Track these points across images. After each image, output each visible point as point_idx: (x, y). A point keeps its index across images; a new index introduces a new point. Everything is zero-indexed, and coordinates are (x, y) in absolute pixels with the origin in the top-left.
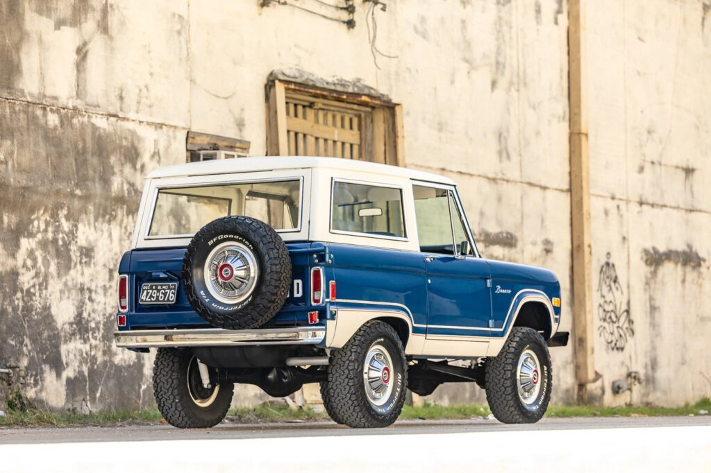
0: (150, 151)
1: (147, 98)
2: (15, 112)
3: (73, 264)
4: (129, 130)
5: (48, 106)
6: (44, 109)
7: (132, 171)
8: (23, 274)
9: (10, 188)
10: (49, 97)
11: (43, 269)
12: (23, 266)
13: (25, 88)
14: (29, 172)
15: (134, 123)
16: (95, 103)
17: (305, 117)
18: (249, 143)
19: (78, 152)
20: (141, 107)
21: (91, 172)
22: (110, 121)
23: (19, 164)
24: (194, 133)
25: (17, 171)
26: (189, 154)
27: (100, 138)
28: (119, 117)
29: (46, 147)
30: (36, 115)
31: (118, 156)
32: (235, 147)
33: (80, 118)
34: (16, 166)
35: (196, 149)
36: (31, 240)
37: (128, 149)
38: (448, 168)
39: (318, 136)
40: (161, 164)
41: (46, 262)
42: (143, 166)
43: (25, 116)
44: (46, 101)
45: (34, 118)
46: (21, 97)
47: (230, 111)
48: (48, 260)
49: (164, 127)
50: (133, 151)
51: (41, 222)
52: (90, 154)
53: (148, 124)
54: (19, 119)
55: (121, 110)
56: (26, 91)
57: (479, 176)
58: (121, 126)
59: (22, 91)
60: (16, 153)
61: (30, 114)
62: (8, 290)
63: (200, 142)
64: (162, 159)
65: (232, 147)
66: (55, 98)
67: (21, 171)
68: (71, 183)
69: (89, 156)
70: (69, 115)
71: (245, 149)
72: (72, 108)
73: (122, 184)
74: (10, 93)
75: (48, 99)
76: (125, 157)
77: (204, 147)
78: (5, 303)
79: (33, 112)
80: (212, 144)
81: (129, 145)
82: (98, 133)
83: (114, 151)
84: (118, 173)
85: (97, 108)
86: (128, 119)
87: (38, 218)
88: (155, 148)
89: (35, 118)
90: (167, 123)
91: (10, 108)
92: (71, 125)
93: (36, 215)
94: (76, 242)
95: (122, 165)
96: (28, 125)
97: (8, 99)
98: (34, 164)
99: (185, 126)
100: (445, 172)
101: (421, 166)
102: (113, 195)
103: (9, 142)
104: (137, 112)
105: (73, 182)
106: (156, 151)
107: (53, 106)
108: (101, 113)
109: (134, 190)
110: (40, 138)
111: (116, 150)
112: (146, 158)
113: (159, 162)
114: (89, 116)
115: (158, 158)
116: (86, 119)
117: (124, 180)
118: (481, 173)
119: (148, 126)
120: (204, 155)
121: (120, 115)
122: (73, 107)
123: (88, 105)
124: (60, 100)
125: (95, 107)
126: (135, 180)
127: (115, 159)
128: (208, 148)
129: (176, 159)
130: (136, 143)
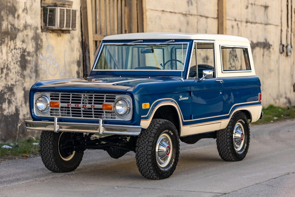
0: (22, 8)
7: (13, 18)
18: (72, 2)
26: (42, 8)
31: (6, 11)
32: (65, 5)
35: (45, 6)
37: (10, 7)
38: (165, 10)
40: (28, 14)
42: (18, 16)
50: (13, 8)
57: (179, 13)
63: (48, 2)
64: (29, 11)
65: (64, 4)
71: (70, 5)
73: (8, 25)
76: (9, 12)
77: (50, 5)
80: (54, 3)
81: (11, 5)
83: (3, 9)
84: (6, 20)
88: (25, 6)
95: (8, 15)
100: (164, 12)
101: (153, 10)
102: (3, 31)
106: (25, 8)
109: (14, 28)
111: (5, 8)
112: (20, 11)
113: (27, 13)
115: (26, 11)
117: (8, 23)
118: (180, 11)
120: (50, 9)
126: (15, 23)
127: (4, 13)
128: (52, 5)
129: (36, 11)
130: (15, 4)
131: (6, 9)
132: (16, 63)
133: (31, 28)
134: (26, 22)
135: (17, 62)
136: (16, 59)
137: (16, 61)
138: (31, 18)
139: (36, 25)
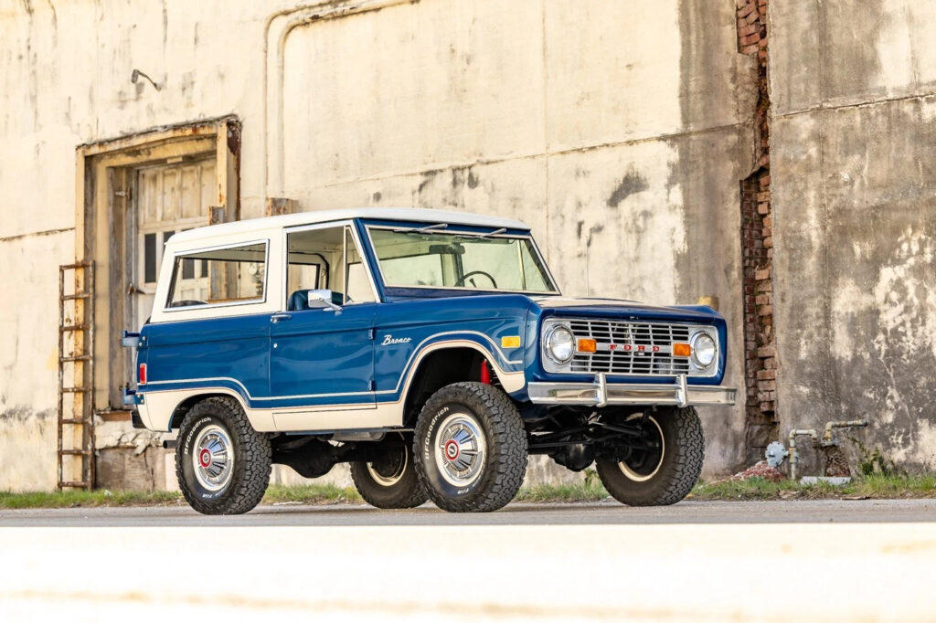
2: (870, 118)
5: (922, 97)
6: (917, 102)
8: (885, 311)
9: (853, 213)
10: (927, 84)
11: (916, 301)
12: (885, 302)
13: (886, 84)
14: (887, 187)
23: (871, 180)
29: (916, 148)
34: (866, 183)
36: (897, 268)
41: (922, 292)
43: (886, 119)
44: (920, 91)
45: (899, 117)
46: (880, 96)
48: (925, 289)
51: (912, 243)
54: (876, 125)
56: (889, 87)
59: (883, 90)
60: (866, 168)
61: (893, 113)
62: (862, 333)
67: (874, 188)
74: (861, 97)
78: (859, 350)
79: (898, 110)
87: (908, 240)
89: (901, 117)
91: (861, 115)
93: (904, 236)
96: (890, 128)
97: (857, 106)
98: (894, 175)
103: (857, 157)
110: (907, 140)
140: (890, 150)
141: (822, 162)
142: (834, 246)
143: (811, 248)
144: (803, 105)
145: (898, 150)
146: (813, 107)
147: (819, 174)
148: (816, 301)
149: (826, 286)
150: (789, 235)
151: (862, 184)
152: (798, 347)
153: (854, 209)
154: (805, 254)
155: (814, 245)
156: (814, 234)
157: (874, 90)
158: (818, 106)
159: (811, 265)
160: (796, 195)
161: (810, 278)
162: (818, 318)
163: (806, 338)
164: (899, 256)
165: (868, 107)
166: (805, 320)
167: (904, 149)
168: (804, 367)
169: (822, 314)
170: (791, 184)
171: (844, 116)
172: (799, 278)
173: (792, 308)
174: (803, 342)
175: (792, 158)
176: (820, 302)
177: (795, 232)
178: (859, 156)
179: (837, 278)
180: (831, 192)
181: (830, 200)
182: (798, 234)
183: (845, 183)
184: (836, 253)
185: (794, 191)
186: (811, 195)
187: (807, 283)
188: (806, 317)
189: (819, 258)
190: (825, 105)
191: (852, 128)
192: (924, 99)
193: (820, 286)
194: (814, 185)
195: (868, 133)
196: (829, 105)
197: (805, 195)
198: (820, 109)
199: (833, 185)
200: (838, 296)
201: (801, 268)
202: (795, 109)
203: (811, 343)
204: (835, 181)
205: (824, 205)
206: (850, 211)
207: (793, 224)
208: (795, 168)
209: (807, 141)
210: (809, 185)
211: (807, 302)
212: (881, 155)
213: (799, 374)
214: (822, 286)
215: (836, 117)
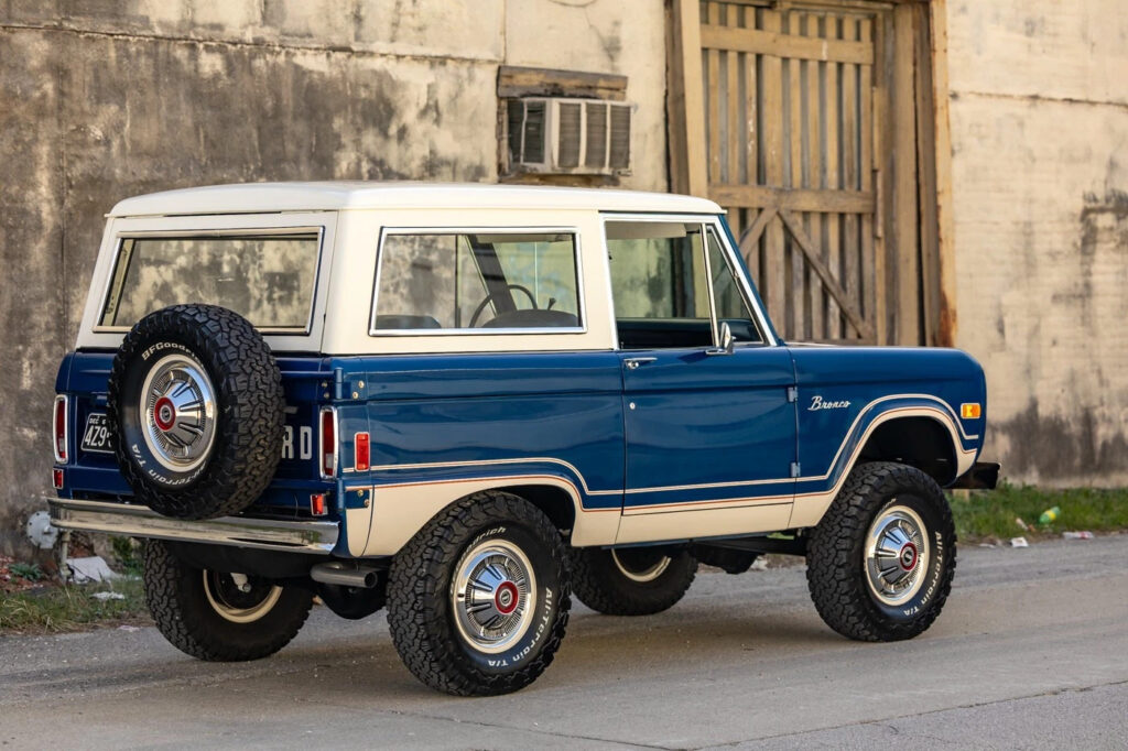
0: (418, 104)
1: (413, 15)
2: (128, 56)
3: (253, 303)
4: (374, 72)
5: (200, 41)
6: (192, 47)
7: (380, 140)
9: (114, 186)
10: (204, 26)
13: (149, 13)
14: (157, 156)
15: (384, 59)
16: (303, 30)
17: (758, 26)
18: (625, 79)
19: (264, 116)
20: (400, 32)
21: (291, 148)
22: (333, 59)
23: (135, 144)
24: (512, 68)
25: (130, 155)
26: (504, 103)
27: (311, 88)
28: (352, 52)
29: (194, 110)
30: (175, 58)
31: (350, 117)
32: (596, 88)
33: (268, 57)
34: (129, 146)
35: (515, 94)
36: (162, 268)
37: (369, 103)
38: (1044, 94)
39: (788, 55)
40: (443, 125)
42: (403, 132)
43: (151, 61)
44: (196, 34)
45: (169, 63)
46: (143, 29)
47: (591, 26)
49: (449, 62)
50: (381, 106)
52: (290, 117)
53: (415, 58)
54: (137, 68)
55: (358, 38)
56: (153, 19)
57: (1109, 103)
58: (356, 66)
59: (145, 21)
60: (128, 126)
61: (161, 57)
63: (525, 83)
64: (445, 116)
65: (590, 88)
66: (219, 27)
67: (139, 155)
68: (248, 168)
69: (288, 121)
70: (246, 54)
71: (618, 90)
72: (251, 41)
73: (359, 162)
74: (117, 24)
75: (200, 30)
76: (365, 116)
77: (532, 91)
79: (168, 54)
80: (549, 85)
81: (374, 97)
82: (307, 81)
83: (340, 109)
84: (350, 146)
85: (307, 40)
86: (372, 54)
88: (428, 99)
89: (172, 63)
90: (455, 55)
91: (117, 49)
92: (251, 71)
94: (260, 266)
95: (359, 131)
96: (157, 75)
97: (112, 35)
98: (167, 141)
99: (493, 57)
100: (1038, 102)
101: (990, 95)
103: (113, 108)
104: (393, 40)
105: (252, 167)
106: (431, 103)
107: (211, 40)
108: (315, 46)
109: (382, 171)
110: (182, 97)
111: (346, 108)
112: (409, 116)
113: (437, 121)
114: (287, 53)
115: (434, 114)
116: (282, 59)
117: (362, 156)
118: (1113, 97)
119: (415, 63)
120: (529, 105)
121: (355, 48)
122: (254, 39)
123: (287, 35)
124: (227, 29)
125: (302, 36)
126: (387, 155)
127: (342, 122)
128: (541, 91)
129: (475, 113)
130: (387, 93)
131: (350, 109)
132: (392, 289)
133: (454, 172)
134: (431, 152)
135: (397, 286)
136: (393, 277)
137: (395, 281)
138: (457, 137)
139: (476, 161)
140: (160, 106)
141: (60, 107)
142: (75, 229)
143: (39, 227)
144: (31, 17)
145: (170, 108)
146: (48, 23)
147: (55, 121)
148: (45, 306)
149: (60, 284)
150: (7, 205)
151: (123, 146)
152: (19, 371)
153: (116, 181)
154: (30, 234)
155: (45, 223)
156: (45, 209)
157: (135, 18)
158: (56, 23)
159: (39, 253)
160: (20, 148)
161: (38, 271)
162: (48, 330)
163: (30, 358)
164: (165, 252)
165: (128, 40)
166: (29, 332)
167: (179, 109)
168: (29, 401)
169: (53, 325)
170: (13, 131)
171: (93, 46)
172: (21, 270)
173: (11, 314)
174: (26, 365)
175: (19, 92)
176: (51, 307)
177: (15, 201)
178: (117, 107)
179: (77, 274)
180: (73, 151)
181: (71, 163)
182: (19, 205)
183: (97, 142)
184: (77, 240)
185: (17, 142)
186: (44, 150)
187: (32, 278)
188: (32, 327)
189: (50, 243)
190: (66, 24)
191: (105, 66)
192: (201, 46)
193: (52, 285)
194: (48, 138)
195: (127, 76)
196: (72, 26)
197: (34, 148)
198: (59, 28)
199: (77, 142)
200: (78, 301)
201: (24, 256)
202: (19, 21)
203: (38, 365)
204: (79, 137)
205: (62, 168)
206: (109, 182)
207: (14, 189)
208: (23, 108)
209: (41, 70)
210: (41, 137)
211: (33, 307)
212: (148, 110)
213: (23, 411)
214: (55, 284)
215: (82, 44)
